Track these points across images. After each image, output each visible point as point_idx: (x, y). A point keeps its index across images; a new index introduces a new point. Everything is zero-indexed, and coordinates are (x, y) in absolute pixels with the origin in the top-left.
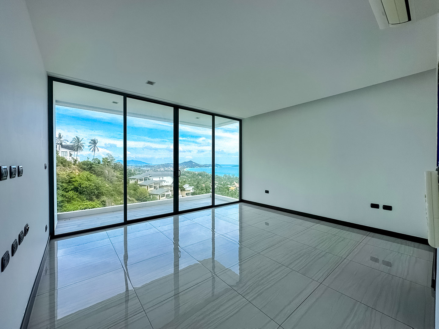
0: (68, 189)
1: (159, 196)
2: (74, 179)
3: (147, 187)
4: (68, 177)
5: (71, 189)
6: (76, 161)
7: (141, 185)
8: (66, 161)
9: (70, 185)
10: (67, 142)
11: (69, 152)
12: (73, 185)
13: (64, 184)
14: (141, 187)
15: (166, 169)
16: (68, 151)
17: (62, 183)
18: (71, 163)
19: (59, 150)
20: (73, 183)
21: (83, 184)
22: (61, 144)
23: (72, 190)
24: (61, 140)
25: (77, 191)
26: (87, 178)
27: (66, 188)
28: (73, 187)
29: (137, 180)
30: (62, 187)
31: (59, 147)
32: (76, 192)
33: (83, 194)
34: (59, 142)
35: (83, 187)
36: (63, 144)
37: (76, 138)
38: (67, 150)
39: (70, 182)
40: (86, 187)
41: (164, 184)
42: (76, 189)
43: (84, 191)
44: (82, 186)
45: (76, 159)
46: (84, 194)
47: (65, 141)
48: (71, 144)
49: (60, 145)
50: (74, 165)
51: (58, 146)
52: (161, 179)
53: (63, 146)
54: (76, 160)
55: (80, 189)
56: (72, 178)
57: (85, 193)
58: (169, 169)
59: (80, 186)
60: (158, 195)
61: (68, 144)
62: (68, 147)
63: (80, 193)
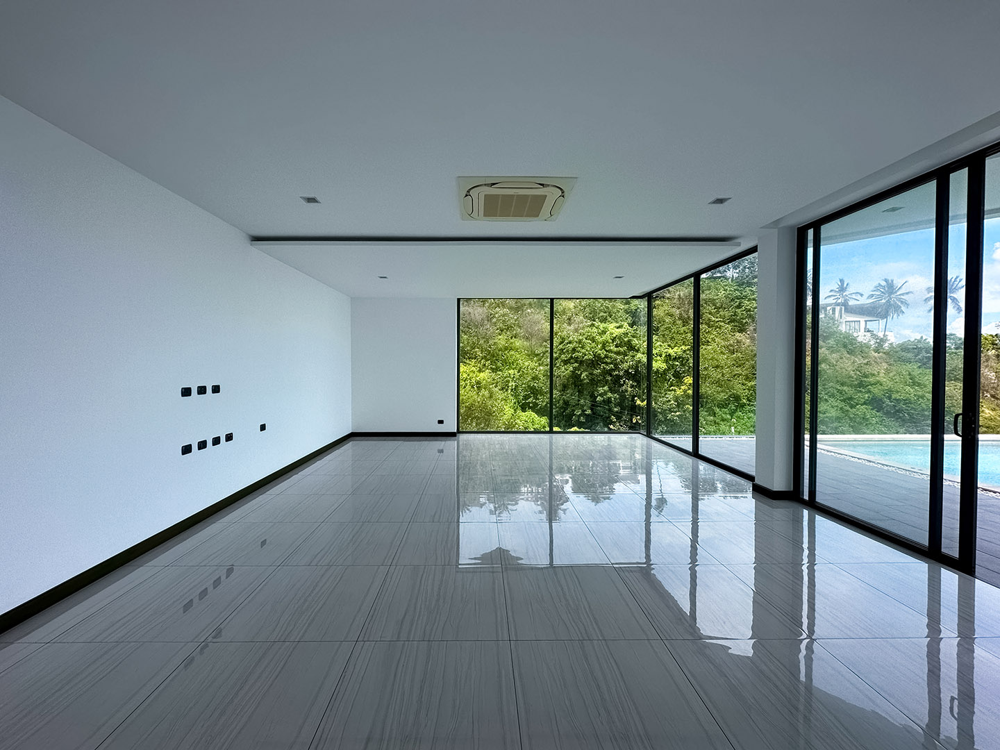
0: (856, 401)
2: (871, 380)
4: (858, 373)
5: (863, 400)
6: (883, 341)
8: (854, 342)
9: (861, 392)
10: (859, 297)
11: (866, 321)
13: (845, 388)
16: (862, 319)
17: (842, 384)
18: (868, 347)
19: (841, 318)
20: (869, 387)
21: (898, 392)
22: (845, 304)
23: (865, 403)
24: (844, 294)
25: (880, 408)
26: (911, 379)
27: (851, 399)
28: (869, 397)
30: (841, 393)
31: (841, 310)
32: (877, 411)
33: (898, 419)
34: (839, 301)
35: (897, 400)
36: (851, 303)
37: (884, 283)
38: (859, 316)
39: (861, 385)
40: (907, 402)
42: (876, 403)
44: (893, 397)
45: (882, 337)
46: (900, 417)
47: (854, 296)
48: (871, 301)
49: (843, 307)
50: (877, 351)
51: (838, 309)
53: (849, 310)
55: (888, 405)
56: (866, 376)
57: (901, 415)
59: (890, 398)
61: (864, 301)
62: (861, 311)
63: (887, 414)
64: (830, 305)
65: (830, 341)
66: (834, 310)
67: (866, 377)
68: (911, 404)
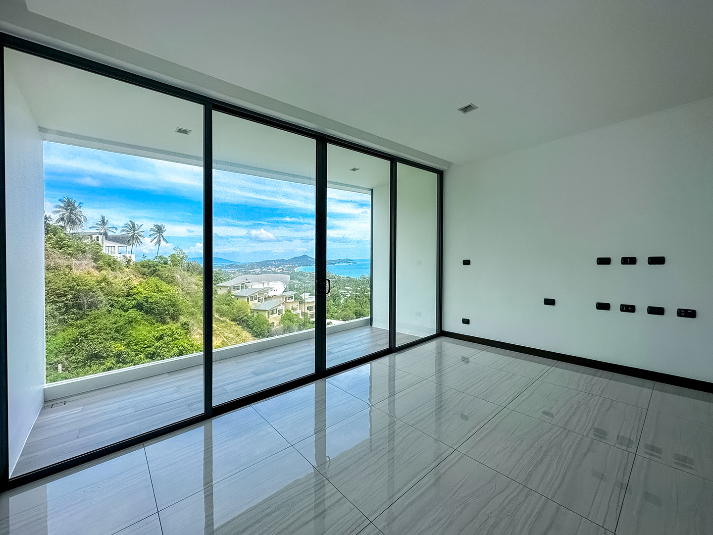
0: (127, 307)
1: (268, 313)
2: (135, 291)
3: (248, 299)
4: (127, 287)
5: (131, 306)
7: (237, 297)
8: (115, 262)
9: (129, 300)
10: (114, 230)
11: (118, 246)
12: (135, 299)
13: (120, 299)
14: (237, 299)
15: (264, 270)
16: (116, 245)
17: (118, 296)
18: (122, 265)
19: (103, 244)
20: (134, 296)
21: (151, 297)
22: (105, 234)
23: (133, 307)
24: (105, 227)
25: (141, 309)
26: (156, 287)
27: (124, 305)
28: (135, 303)
29: (230, 289)
30: (117, 303)
31: (103, 239)
32: (141, 312)
33: (151, 314)
34: (102, 231)
35: (151, 303)
36: (110, 234)
37: (130, 223)
38: (115, 243)
39: (129, 295)
40: (156, 303)
41: (271, 293)
42: (139, 307)
43: (153, 309)
44: (149, 301)
45: (129, 258)
46: (153, 313)
47: (111, 229)
48: (122, 233)
49: (104, 236)
50: (127, 267)
51: (100, 237)
52: (266, 285)
53: (107, 238)
54: (130, 261)
55: (146, 306)
57: (154, 311)
58: (270, 269)
59: (147, 302)
60: (266, 310)
61: (118, 233)
62: (116, 239)
63: (147, 312)
64: (95, 234)
65: (99, 262)
66: (98, 237)
67: (131, 289)
68: (158, 303)
